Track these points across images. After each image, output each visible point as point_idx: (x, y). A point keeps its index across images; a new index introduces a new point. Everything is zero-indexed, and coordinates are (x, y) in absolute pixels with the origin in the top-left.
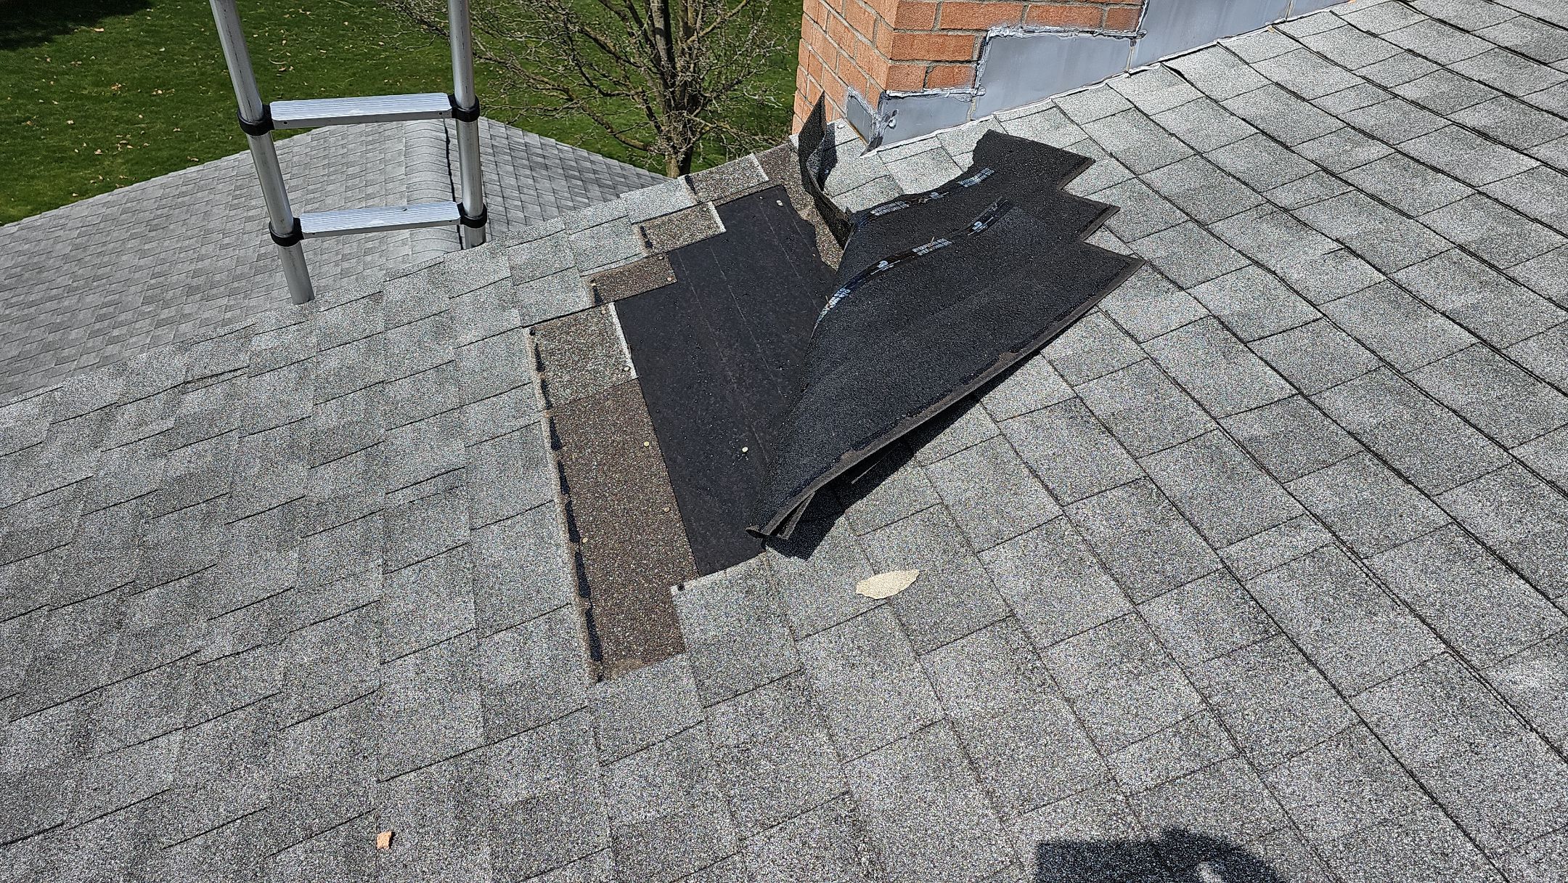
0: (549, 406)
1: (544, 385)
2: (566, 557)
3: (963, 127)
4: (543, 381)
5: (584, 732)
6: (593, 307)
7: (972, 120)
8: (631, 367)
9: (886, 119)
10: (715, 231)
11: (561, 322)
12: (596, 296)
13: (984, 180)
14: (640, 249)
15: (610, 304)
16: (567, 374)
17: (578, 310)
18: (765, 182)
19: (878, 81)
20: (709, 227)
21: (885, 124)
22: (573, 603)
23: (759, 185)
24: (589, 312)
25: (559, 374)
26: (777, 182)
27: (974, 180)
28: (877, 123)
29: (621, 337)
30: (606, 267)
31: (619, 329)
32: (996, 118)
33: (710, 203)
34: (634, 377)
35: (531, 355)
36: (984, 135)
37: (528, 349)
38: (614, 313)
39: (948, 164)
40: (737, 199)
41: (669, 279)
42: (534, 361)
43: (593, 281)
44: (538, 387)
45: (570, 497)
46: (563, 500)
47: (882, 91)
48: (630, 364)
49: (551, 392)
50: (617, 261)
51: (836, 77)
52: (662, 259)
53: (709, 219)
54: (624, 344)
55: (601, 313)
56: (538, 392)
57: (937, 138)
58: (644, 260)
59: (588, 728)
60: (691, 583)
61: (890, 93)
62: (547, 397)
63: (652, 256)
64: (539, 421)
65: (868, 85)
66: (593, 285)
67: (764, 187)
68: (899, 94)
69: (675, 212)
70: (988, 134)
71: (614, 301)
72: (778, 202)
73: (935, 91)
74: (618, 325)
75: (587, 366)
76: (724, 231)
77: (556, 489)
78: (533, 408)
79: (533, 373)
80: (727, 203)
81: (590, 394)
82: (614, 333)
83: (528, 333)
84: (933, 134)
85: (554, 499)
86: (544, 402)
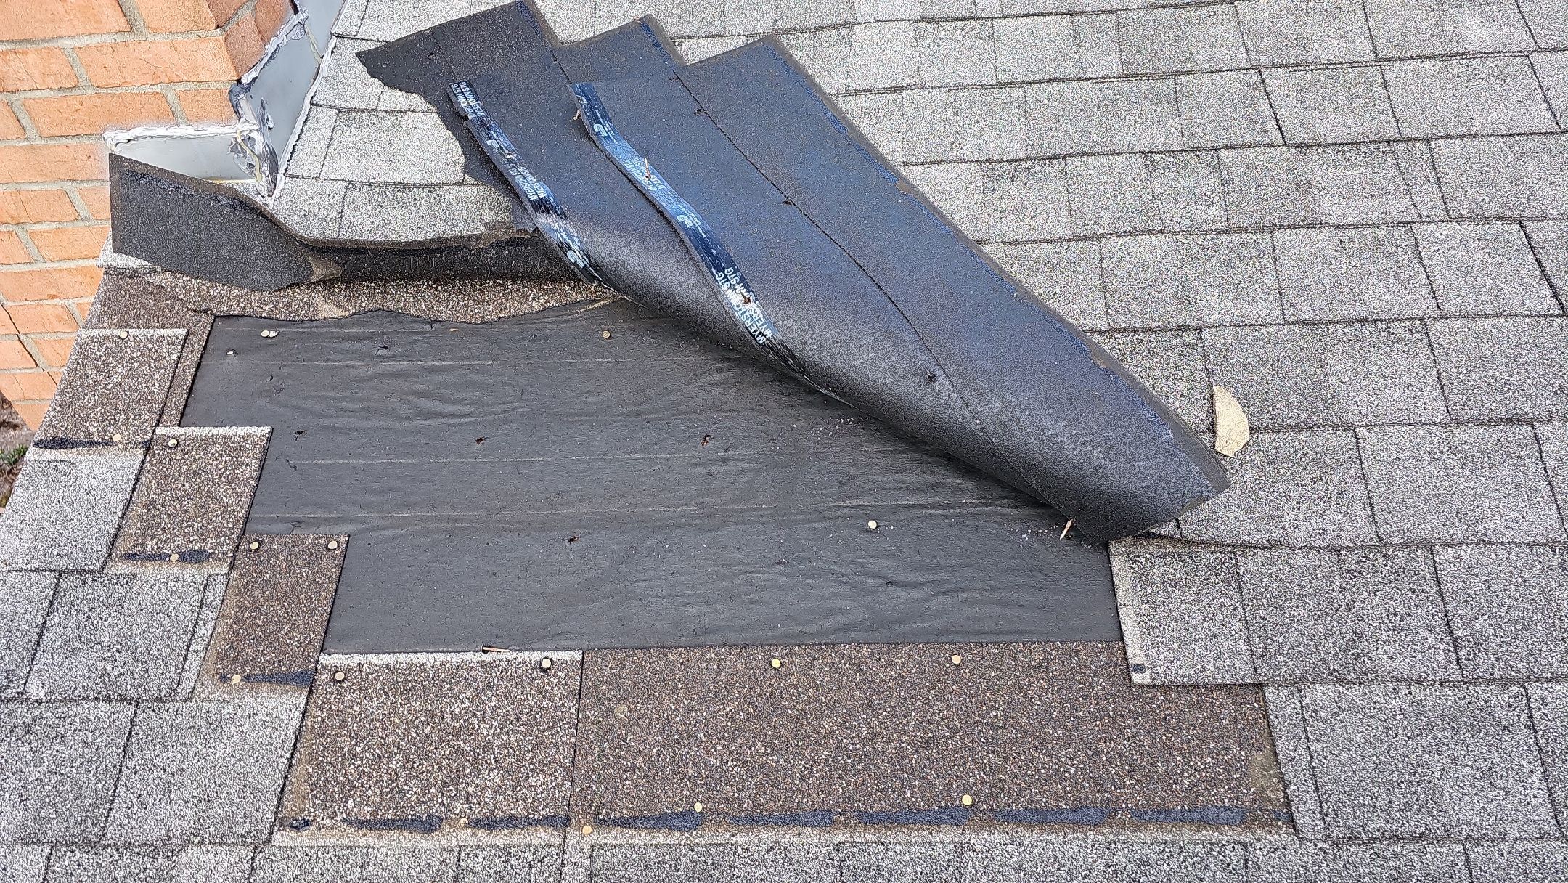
0: (560, 822)
1: (490, 823)
2: (997, 837)
3: (325, 70)
4: (476, 824)
5: (1379, 857)
6: (311, 692)
7: (322, 58)
8: (544, 654)
9: (263, 121)
10: (255, 443)
11: (310, 762)
12: (280, 679)
13: (477, 98)
14: (193, 574)
15: (326, 660)
16: (484, 774)
17: (296, 724)
18: (187, 336)
19: (203, 78)
20: (233, 449)
21: (265, 129)
22: (1111, 837)
23: (183, 347)
24: (320, 702)
25: (471, 789)
26: (206, 320)
27: (467, 103)
28: (254, 135)
29: (441, 657)
30: (197, 645)
31: (414, 658)
32: (340, 36)
33: (161, 431)
34: (578, 655)
35: (370, 839)
36: (363, 64)
37: (346, 842)
38: (357, 659)
39: (388, 121)
40: (191, 389)
41: (333, 545)
42: (394, 834)
43: (224, 678)
44: (484, 837)
45: (844, 813)
46: (846, 825)
47: (228, 86)
48: (536, 656)
49: (519, 811)
50: (196, 620)
51: (40, 142)
52: (260, 544)
53: (208, 443)
54: (469, 656)
55: (339, 682)
56: (501, 838)
57: (316, 105)
58: (234, 574)
59: (1373, 848)
60: (1135, 653)
61: (245, 80)
62: (531, 823)
63: (234, 558)
64: (592, 846)
65: (171, 99)
66: (236, 679)
67: (198, 342)
68: (254, 75)
69: (134, 489)
70: (364, 57)
71: (322, 650)
72: (265, 333)
73: (273, 43)
74: (403, 658)
75: (484, 731)
76: (267, 430)
77: (811, 837)
78: (544, 853)
79: (434, 841)
80: (186, 405)
81: (573, 740)
82: (421, 668)
83: (293, 834)
84: (307, 106)
85: (836, 840)
86: (541, 829)
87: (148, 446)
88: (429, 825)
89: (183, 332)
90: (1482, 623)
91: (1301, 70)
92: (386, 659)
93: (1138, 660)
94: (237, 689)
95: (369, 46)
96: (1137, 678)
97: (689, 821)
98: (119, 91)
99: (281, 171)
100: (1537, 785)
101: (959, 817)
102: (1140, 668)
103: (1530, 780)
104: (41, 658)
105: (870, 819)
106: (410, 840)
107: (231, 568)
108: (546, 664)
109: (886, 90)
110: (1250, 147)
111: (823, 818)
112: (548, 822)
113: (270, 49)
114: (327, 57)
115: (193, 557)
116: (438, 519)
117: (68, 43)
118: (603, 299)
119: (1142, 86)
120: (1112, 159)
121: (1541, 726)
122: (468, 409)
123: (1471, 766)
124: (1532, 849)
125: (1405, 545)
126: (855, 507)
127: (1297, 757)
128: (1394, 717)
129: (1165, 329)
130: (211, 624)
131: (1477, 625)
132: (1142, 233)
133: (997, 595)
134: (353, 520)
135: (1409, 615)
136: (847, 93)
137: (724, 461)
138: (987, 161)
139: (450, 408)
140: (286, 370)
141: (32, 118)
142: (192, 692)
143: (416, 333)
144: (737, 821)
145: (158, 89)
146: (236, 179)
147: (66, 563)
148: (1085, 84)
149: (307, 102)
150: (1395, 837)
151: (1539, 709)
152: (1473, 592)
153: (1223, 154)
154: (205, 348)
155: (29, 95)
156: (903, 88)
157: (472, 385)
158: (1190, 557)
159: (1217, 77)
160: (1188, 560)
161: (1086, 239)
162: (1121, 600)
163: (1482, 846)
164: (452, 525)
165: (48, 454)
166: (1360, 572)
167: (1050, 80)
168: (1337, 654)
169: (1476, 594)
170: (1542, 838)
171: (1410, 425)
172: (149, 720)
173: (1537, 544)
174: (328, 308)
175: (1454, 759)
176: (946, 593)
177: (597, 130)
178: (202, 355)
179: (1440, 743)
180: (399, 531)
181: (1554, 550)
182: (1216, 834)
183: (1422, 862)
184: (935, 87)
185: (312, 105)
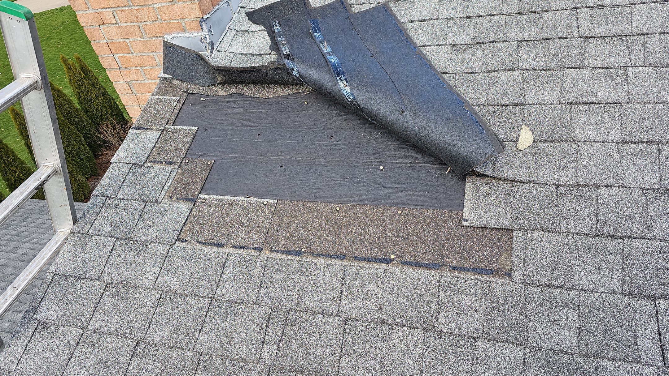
0: (260, 249)
1: (239, 247)
2: (399, 268)
3: (234, 19)
4: (234, 247)
5: (543, 292)
6: (194, 205)
7: (234, 14)
8: (265, 200)
9: (210, 31)
10: (192, 132)
11: (190, 224)
12: (186, 200)
13: (280, 26)
14: (168, 168)
15: (200, 196)
16: (240, 233)
17: (188, 213)
18: (179, 99)
19: (193, 16)
20: (186, 133)
21: (211, 34)
22: (440, 274)
23: (178, 102)
24: (197, 208)
25: (235, 237)
26: (186, 94)
27: (277, 28)
28: (207, 36)
29: (234, 198)
30: (166, 188)
31: (226, 197)
32: (241, 7)
33: (167, 126)
34: (276, 201)
35: (203, 247)
36: (247, 16)
37: (196, 247)
38: (210, 196)
39: (251, 34)
40: (178, 115)
41: (209, 163)
42: (210, 247)
43: (171, 198)
44: (236, 251)
45: (350, 256)
46: (349, 260)
47: (199, 19)
48: (263, 200)
49: (248, 245)
50: (167, 181)
51: (147, 39)
52: (188, 161)
53: (179, 130)
54: (242, 199)
55: (203, 202)
56: (241, 252)
57: (230, 29)
58: (180, 169)
59: (542, 289)
60: (466, 215)
61: (205, 17)
62: (250, 248)
63: (180, 165)
64: (268, 257)
65: (183, 24)
66: (174, 198)
67: (182, 101)
68: (208, 16)
69: (156, 143)
70: (248, 14)
71: (200, 193)
72: (202, 99)
73: (217, 7)
74: (223, 197)
75: (243, 221)
76: (197, 128)
77: (337, 262)
78: (253, 258)
79: (221, 250)
80: (175, 120)
81: (269, 226)
82: (227, 201)
83: (182, 243)
84: (227, 29)
85: (345, 264)
86: (253, 251)
87: (163, 131)
88: (220, 245)
89: (178, 98)
90: (612, 216)
91: (595, 9)
92: (218, 197)
93: (466, 218)
94: (175, 201)
95: (250, 10)
96: (464, 223)
97: (299, 253)
98: (169, 21)
99: (215, 49)
100: (618, 275)
101: (388, 261)
102: (466, 220)
103: (615, 273)
104: (123, 187)
105: (357, 259)
106: (214, 249)
107: (179, 167)
108: (265, 203)
109: (423, 20)
110: (563, 38)
111: (342, 257)
112: (255, 249)
113: (215, 9)
114: (236, 14)
115: (169, 163)
116: (242, 157)
117: (155, 6)
118: (307, 92)
119: (526, 17)
120: (504, 44)
121: (626, 254)
122: (258, 125)
123: (591, 266)
124: (609, 297)
125: (587, 186)
126: (377, 162)
127: (520, 255)
128: (563, 245)
129: (509, 105)
130: (170, 183)
131: (609, 216)
132: (509, 70)
133: (421, 193)
134: (217, 156)
135: (581, 211)
136: (409, 22)
137: (336, 145)
138: (455, 45)
139: (252, 124)
140: (206, 110)
141: (145, 31)
142: (161, 201)
143: (247, 101)
144: (314, 255)
145: (179, 21)
146: (201, 52)
147: (134, 162)
148: (502, 17)
149: (227, 28)
150: (551, 286)
151: (627, 248)
152: (611, 204)
153: (552, 42)
154: (184, 103)
155: (144, 23)
156: (429, 20)
157: (261, 117)
158: (497, 185)
159: (558, 13)
160: (496, 186)
161: (486, 72)
162: (466, 197)
163: (587, 293)
164: (245, 159)
165: (135, 131)
166: (565, 194)
167: (488, 15)
168: (546, 222)
169: (612, 205)
170: (613, 293)
171: (603, 142)
172: (149, 207)
173: (645, 189)
174: (222, 92)
175: (585, 263)
176: (402, 191)
177: (315, 35)
178: (183, 105)
179: (580, 256)
180: (230, 160)
181: (653, 192)
182: (480, 277)
183: (560, 296)
184: (442, 19)
185: (228, 29)
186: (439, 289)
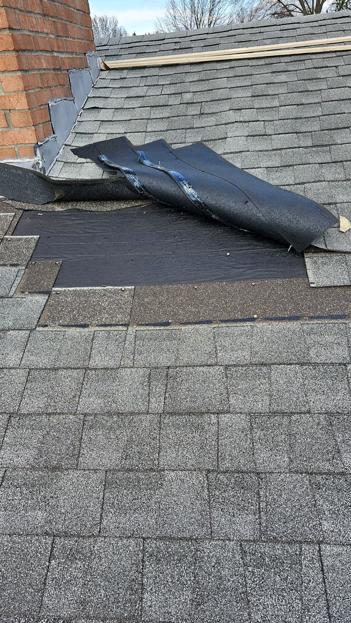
0: (127, 325)
1: (104, 326)
2: (264, 324)
3: (61, 153)
4: (100, 326)
6: (49, 296)
7: (60, 149)
8: (122, 287)
9: (43, 158)
10: (35, 240)
11: (49, 312)
12: (40, 293)
13: (107, 157)
14: (14, 269)
15: (53, 289)
16: (102, 315)
17: (44, 303)
18: (15, 215)
19: (27, 142)
20: (27, 241)
21: (43, 161)
22: (302, 323)
23: (14, 217)
24: (52, 299)
25: (98, 318)
26: (21, 211)
27: (104, 158)
28: (40, 162)
29: (90, 288)
30: (15, 285)
31: (82, 288)
32: (66, 145)
33: (5, 237)
34: (133, 287)
35: (66, 329)
36: (72, 152)
37: (59, 330)
38: (64, 289)
39: (79, 165)
40: (16, 227)
41: (57, 263)
42: (74, 328)
43: (23, 292)
44: (102, 328)
45: (216, 320)
46: (216, 323)
47: (34, 145)
48: (120, 288)
49: (113, 323)
50: (15, 279)
52: (35, 262)
53: (20, 240)
54: (99, 288)
55: (58, 294)
56: (108, 329)
57: (58, 161)
60: (311, 280)
61: (39, 144)
62: (117, 325)
63: (27, 266)
64: (136, 330)
65: (16, 150)
66: (27, 293)
67: (18, 217)
68: (42, 144)
70: (72, 150)
71: (53, 287)
72: (39, 214)
73: (47, 139)
75: (103, 305)
76: (38, 236)
77: (205, 326)
78: (121, 332)
79: (86, 330)
80: (14, 231)
81: (131, 307)
82: (84, 291)
83: (42, 328)
85: (213, 327)
86: (120, 327)
87: (2, 240)
88: (85, 326)
92: (73, 289)
93: (312, 282)
94: (27, 295)
95: (74, 148)
96: (312, 285)
97: (167, 324)
99: (46, 175)
101: (253, 320)
105: (224, 322)
106: (79, 330)
107: (26, 268)
108: (123, 289)
109: (236, 153)
111: (209, 322)
112: (122, 325)
114: (62, 150)
115: (14, 265)
116: (91, 257)
118: (144, 205)
119: (319, 149)
120: (308, 165)
122: (101, 231)
126: (223, 251)
129: (324, 204)
130: (19, 281)
132: (318, 182)
133: (268, 269)
134: (64, 257)
136: (224, 154)
137: (181, 241)
138: (268, 167)
139: (96, 231)
140: (45, 223)
142: (13, 295)
143: (86, 214)
144: (182, 324)
145: (13, 146)
153: (345, 163)
154: (20, 218)
156: (242, 152)
157: (102, 226)
158: (331, 258)
161: (300, 184)
162: (307, 268)
164: (94, 258)
167: (289, 148)
174: (58, 208)
176: (251, 269)
180: (78, 260)
182: (336, 321)
184: (252, 151)
185: (56, 161)
186: (304, 334)
